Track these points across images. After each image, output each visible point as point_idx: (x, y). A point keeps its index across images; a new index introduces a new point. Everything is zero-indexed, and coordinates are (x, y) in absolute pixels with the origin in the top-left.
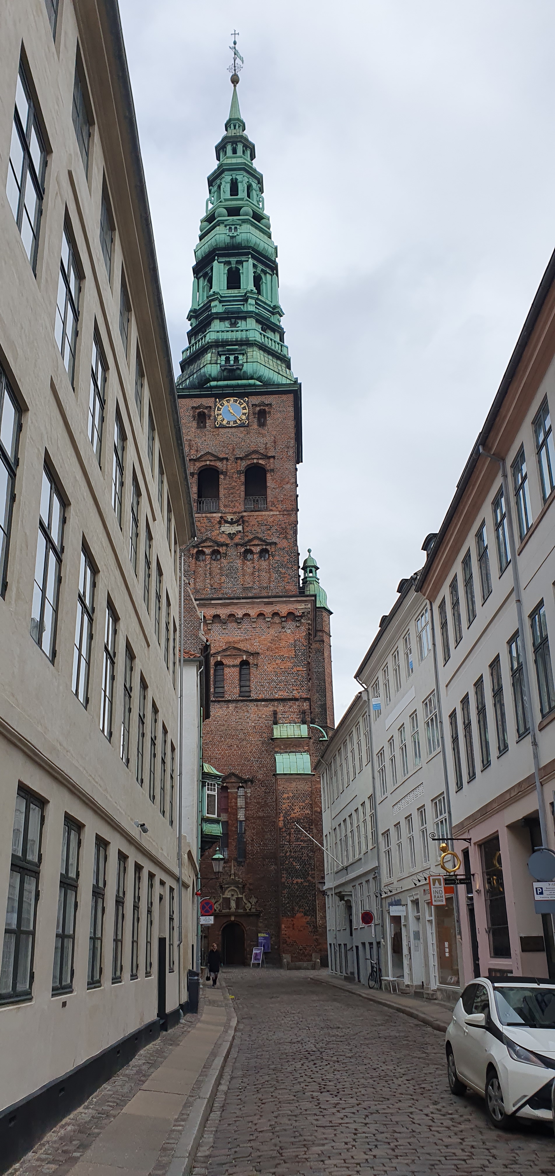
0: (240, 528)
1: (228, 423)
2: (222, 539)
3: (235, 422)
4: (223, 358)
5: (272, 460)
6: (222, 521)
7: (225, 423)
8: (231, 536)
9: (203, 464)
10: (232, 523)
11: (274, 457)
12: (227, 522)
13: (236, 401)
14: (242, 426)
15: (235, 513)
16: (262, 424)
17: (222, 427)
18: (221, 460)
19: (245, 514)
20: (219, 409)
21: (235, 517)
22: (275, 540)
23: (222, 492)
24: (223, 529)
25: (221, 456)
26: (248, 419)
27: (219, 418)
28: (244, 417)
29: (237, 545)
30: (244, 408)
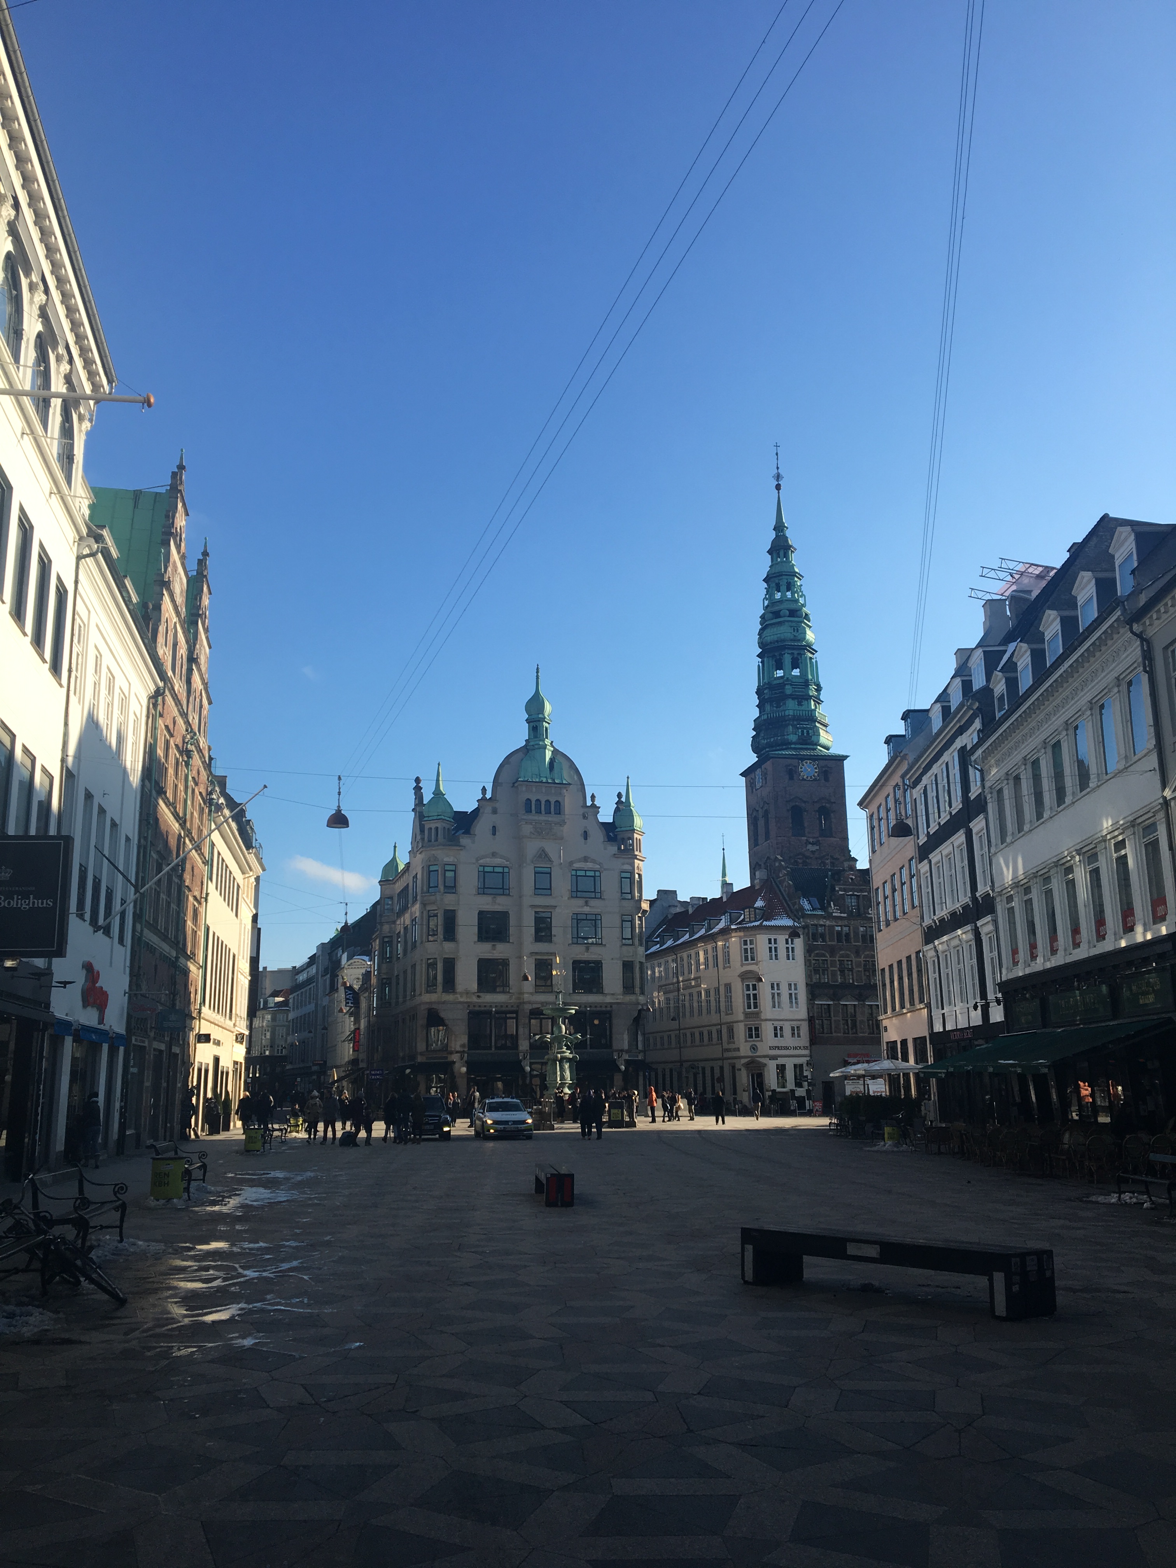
0: (818, 848)
1: (807, 777)
2: (808, 854)
3: (811, 777)
4: (800, 730)
5: (834, 805)
6: (807, 842)
7: (805, 777)
8: (813, 852)
9: (794, 804)
10: (813, 844)
11: (835, 803)
12: (810, 843)
13: (810, 763)
14: (815, 780)
15: (814, 838)
16: (827, 780)
17: (803, 779)
18: (805, 802)
19: (820, 839)
20: (801, 768)
21: (814, 840)
22: (839, 857)
23: (806, 825)
24: (808, 848)
25: (804, 799)
26: (818, 776)
27: (802, 774)
28: (816, 774)
29: (816, 858)
30: (816, 768)
